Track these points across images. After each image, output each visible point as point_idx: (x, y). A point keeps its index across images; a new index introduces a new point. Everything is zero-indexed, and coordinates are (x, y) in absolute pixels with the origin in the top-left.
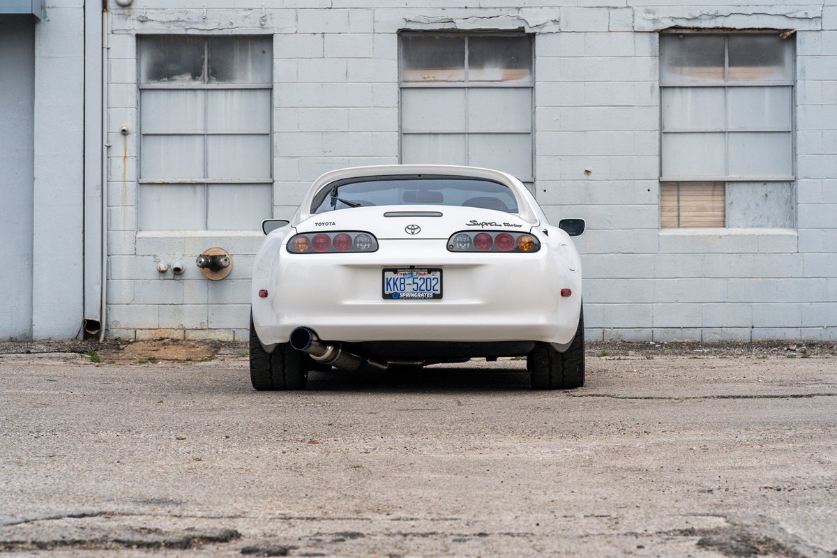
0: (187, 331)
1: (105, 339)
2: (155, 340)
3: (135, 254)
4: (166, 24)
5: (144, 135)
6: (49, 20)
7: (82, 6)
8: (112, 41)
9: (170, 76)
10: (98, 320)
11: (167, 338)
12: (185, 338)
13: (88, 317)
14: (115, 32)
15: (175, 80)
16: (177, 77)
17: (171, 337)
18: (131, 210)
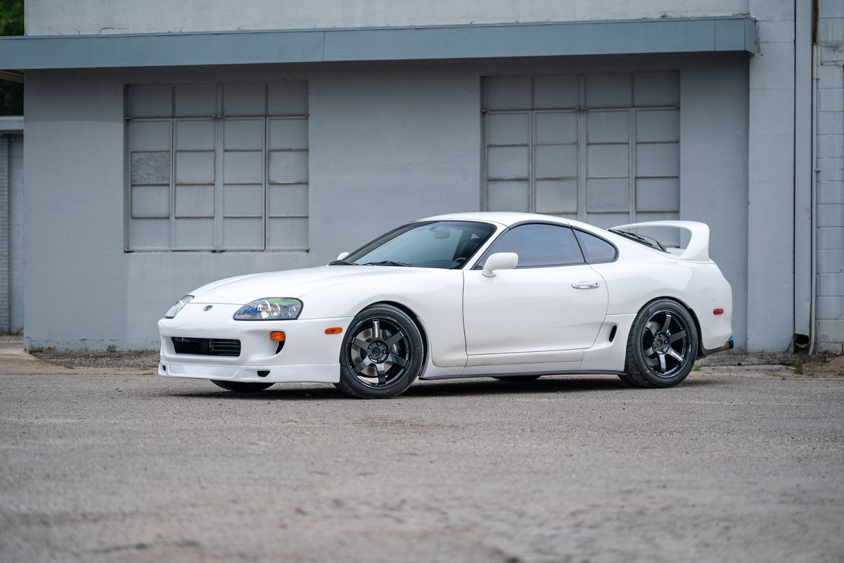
1: (814, 352)
6: (762, 55)
7: (793, 40)
8: (821, 72)
10: (807, 334)
13: (798, 332)
14: (824, 64)
18: (838, 231)
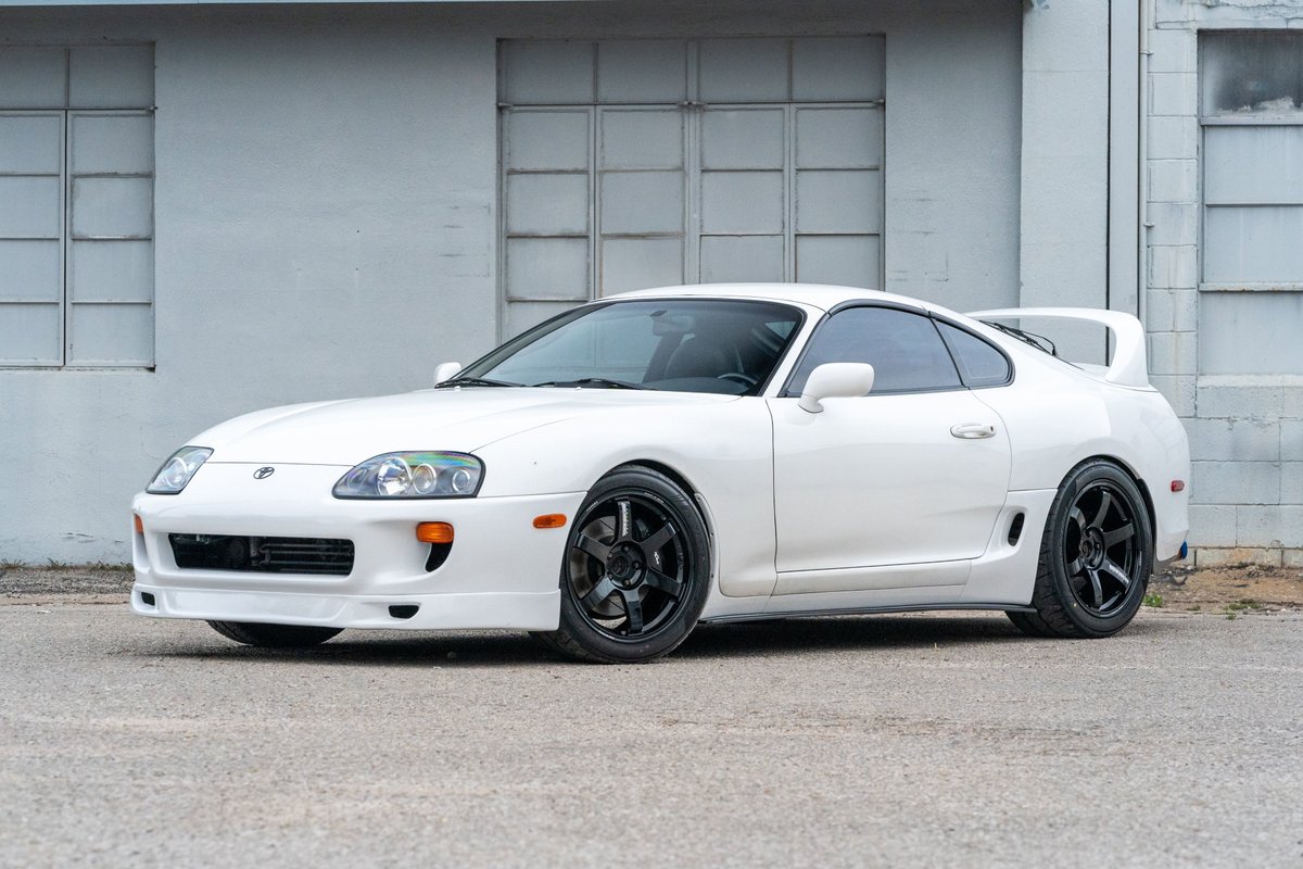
0: (1286, 551)
2: (1231, 568)
3: (1195, 416)
4: (1251, 10)
5: (1209, 206)
6: (1047, 7)
8: (1155, 42)
9: (1255, 102)
11: (1253, 564)
12: (1283, 564)
14: (1161, 26)
15: (1264, 109)
16: (1266, 104)
17: (1258, 562)
18: (1188, 340)
